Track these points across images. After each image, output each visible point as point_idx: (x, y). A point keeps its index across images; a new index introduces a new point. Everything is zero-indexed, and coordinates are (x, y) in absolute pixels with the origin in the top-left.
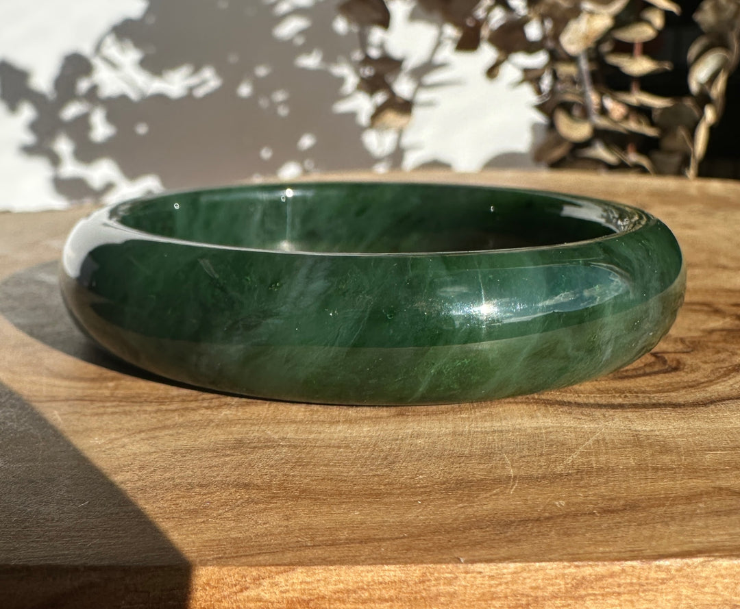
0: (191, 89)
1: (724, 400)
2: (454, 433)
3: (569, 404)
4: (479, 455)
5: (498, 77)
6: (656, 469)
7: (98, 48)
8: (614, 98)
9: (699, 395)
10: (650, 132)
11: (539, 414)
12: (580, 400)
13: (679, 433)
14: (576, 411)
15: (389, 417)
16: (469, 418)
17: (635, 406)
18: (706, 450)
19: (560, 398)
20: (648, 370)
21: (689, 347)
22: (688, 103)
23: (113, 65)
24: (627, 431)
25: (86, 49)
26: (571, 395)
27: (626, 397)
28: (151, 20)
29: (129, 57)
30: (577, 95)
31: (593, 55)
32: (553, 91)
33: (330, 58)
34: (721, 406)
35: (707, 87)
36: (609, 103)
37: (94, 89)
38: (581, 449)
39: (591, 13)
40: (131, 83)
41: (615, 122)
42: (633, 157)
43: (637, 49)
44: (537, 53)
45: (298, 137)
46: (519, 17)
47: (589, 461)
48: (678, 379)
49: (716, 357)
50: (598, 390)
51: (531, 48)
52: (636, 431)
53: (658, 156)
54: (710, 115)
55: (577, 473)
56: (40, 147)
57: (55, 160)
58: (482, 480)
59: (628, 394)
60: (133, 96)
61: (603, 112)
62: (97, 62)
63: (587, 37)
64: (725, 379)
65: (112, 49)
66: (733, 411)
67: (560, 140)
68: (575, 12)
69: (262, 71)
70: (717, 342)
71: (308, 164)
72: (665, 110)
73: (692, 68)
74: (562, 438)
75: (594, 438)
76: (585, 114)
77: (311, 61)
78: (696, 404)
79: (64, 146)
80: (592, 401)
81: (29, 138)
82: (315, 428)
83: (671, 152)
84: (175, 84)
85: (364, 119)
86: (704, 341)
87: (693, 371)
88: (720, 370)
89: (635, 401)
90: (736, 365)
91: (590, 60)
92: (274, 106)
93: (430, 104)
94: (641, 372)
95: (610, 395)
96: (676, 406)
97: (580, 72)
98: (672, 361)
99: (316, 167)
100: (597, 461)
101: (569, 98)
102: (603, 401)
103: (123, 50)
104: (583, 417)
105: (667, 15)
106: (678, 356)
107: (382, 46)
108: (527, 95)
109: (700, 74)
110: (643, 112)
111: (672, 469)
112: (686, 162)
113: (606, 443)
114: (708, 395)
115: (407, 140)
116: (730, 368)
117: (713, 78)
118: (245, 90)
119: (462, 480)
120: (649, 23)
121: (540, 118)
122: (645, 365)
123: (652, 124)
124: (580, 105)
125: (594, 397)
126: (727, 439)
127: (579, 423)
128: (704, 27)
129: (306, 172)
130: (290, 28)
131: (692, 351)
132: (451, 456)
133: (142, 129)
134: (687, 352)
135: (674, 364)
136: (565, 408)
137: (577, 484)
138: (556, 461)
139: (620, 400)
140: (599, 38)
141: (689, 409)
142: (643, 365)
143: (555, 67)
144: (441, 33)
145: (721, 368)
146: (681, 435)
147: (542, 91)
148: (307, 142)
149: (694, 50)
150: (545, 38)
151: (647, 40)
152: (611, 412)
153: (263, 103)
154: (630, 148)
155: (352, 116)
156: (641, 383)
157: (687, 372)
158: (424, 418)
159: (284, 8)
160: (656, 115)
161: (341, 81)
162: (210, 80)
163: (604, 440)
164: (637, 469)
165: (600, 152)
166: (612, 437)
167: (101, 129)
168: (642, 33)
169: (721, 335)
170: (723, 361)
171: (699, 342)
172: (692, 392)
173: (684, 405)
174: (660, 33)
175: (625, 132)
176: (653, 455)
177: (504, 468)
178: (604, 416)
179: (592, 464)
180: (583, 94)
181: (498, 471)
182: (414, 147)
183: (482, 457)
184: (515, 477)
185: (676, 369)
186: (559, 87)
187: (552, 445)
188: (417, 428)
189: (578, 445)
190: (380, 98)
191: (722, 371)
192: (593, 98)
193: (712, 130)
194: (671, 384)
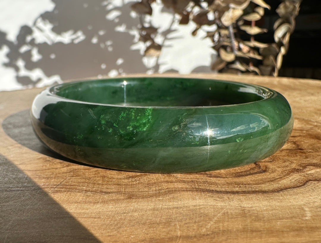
0: (73, 40)
1: (287, 189)
2: (154, 209)
3: (212, 191)
4: (164, 222)
5: (197, 35)
6: (252, 231)
7: (35, 23)
8: (244, 44)
9: (275, 186)
10: (258, 57)
11: (197, 198)
12: (218, 189)
13: (265, 208)
14: (216, 195)
15: (123, 199)
16: (163, 200)
17: (244, 192)
18: (278, 219)
19: (208, 188)
20: (252, 171)
21: (271, 159)
22: (274, 46)
23: (41, 30)
24: (239, 208)
25: (30, 24)
26: (214, 186)
27: (240, 187)
28: (56, 12)
29: (47, 27)
30: (229, 42)
31: (235, 26)
32: (219, 41)
33: (129, 27)
34: (286, 192)
35: (282, 39)
36: (242, 46)
37: (33, 40)
38: (216, 218)
39: (234, 9)
40: (48, 37)
41: (244, 53)
42: (252, 68)
43: (253, 24)
44: (212, 25)
45: (116, 60)
46: (205, 11)
47: (218, 226)
48: (265, 177)
49: (284, 164)
50: (227, 183)
51: (210, 23)
52: (243, 207)
53: (262, 68)
54: (283, 51)
55: (212, 234)
56: (11, 64)
57: (17, 69)
58: (163, 238)
59: (241, 186)
60: (49, 43)
61: (240, 49)
62: (35, 29)
63: (232, 19)
64: (288, 176)
65: (40, 24)
66: (291, 195)
67: (222, 61)
68: (227, 8)
69: (101, 33)
70: (285, 156)
71: (121, 71)
72: (265, 49)
73: (275, 32)
74: (206, 212)
75: (223, 212)
76: (232, 50)
77: (121, 29)
78: (273, 191)
79: (21, 63)
80: (223, 189)
81: (6, 60)
82: (86, 206)
83: (267, 66)
84: (66, 38)
85: (142, 52)
86: (279, 156)
87: (273, 172)
88: (285, 171)
89: (244, 190)
90: (293, 169)
91: (234, 28)
92: (106, 47)
93: (170, 46)
94: (248, 173)
95: (232, 186)
96: (264, 192)
97: (230, 33)
98: (263, 166)
99: (124, 72)
100: (223, 226)
101: (225, 44)
102: (229, 189)
103: (45, 24)
104: (218, 199)
105: (265, 9)
106: (266, 164)
107: (150, 23)
108: (209, 42)
109: (279, 34)
110: (255, 49)
111: (260, 231)
112: (273, 70)
113: (229, 215)
114: (280, 185)
115: (161, 61)
116: (290, 170)
117: (284, 36)
118: (95, 41)
119: (153, 238)
120: (258, 13)
121: (214, 52)
122: (251, 169)
123: (259, 54)
124: (230, 47)
125: (225, 187)
126: (288, 212)
127: (216, 203)
128: (280, 15)
129: (120, 74)
130: (113, 15)
131: (273, 161)
132: (150, 223)
133: (53, 56)
134: (270, 162)
135: (264, 169)
136: (210, 194)
137: (211, 241)
138: (202, 226)
139: (237, 189)
140: (237, 19)
141: (270, 194)
142: (249, 169)
143: (220, 31)
144: (174, 17)
145: (286, 170)
146: (266, 209)
147: (215, 40)
148: (120, 61)
149: (276, 24)
150: (215, 19)
151: (257, 20)
152: (232, 196)
153: (102, 46)
154: (250, 64)
155: (138, 51)
156: (248, 179)
157: (270, 173)
158: (141, 200)
159: (110, 7)
160: (261, 51)
161: (134, 37)
162: (80, 36)
163: (227, 213)
164: (243, 231)
165: (238, 66)
166: (232, 211)
167: (36, 56)
168: (255, 17)
169: (286, 153)
170: (287, 166)
171: (276, 156)
172: (272, 184)
173: (268, 192)
174: (263, 17)
175: (248, 58)
176: (251, 222)
177: (175, 231)
178: (229, 198)
179: (220, 228)
180: (231, 42)
181: (172, 233)
182: (164, 64)
183: (165, 223)
184: (180, 236)
185: (265, 171)
186: (221, 39)
187: (201, 216)
188: (136, 206)
189: (214, 216)
190: (148, 44)
191: (287, 172)
192: (235, 44)
193: (284, 57)
194: (262, 180)
